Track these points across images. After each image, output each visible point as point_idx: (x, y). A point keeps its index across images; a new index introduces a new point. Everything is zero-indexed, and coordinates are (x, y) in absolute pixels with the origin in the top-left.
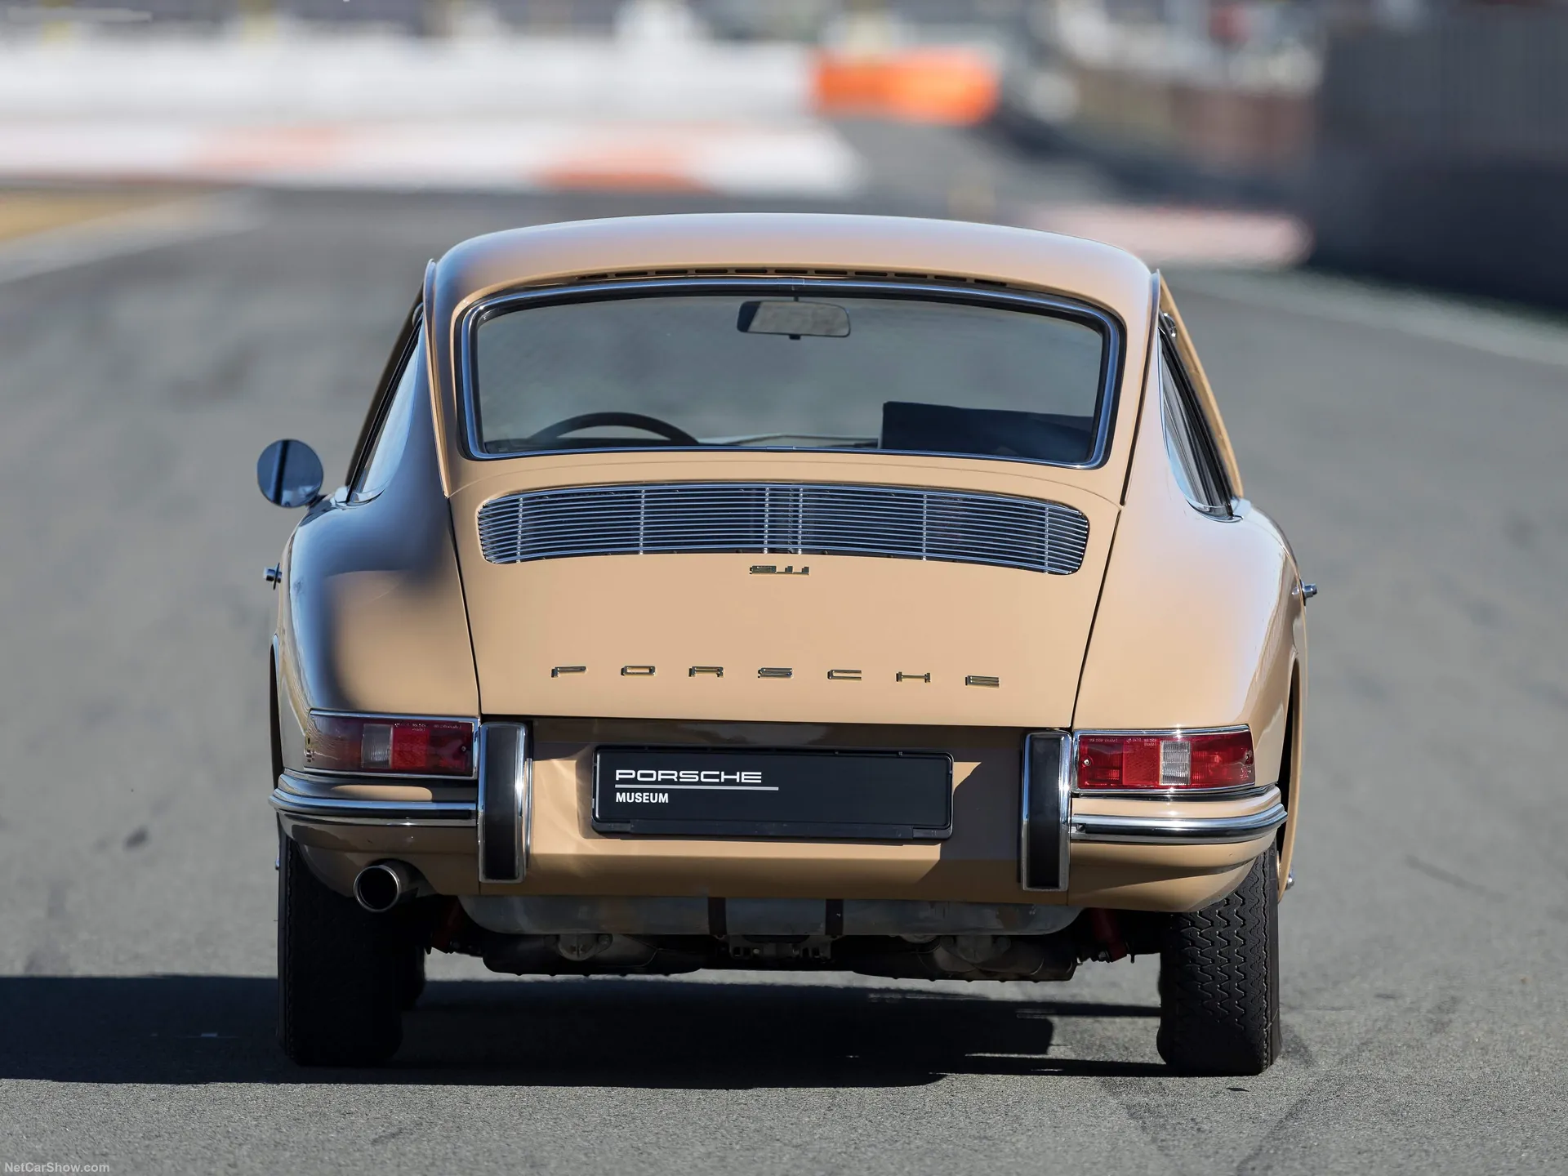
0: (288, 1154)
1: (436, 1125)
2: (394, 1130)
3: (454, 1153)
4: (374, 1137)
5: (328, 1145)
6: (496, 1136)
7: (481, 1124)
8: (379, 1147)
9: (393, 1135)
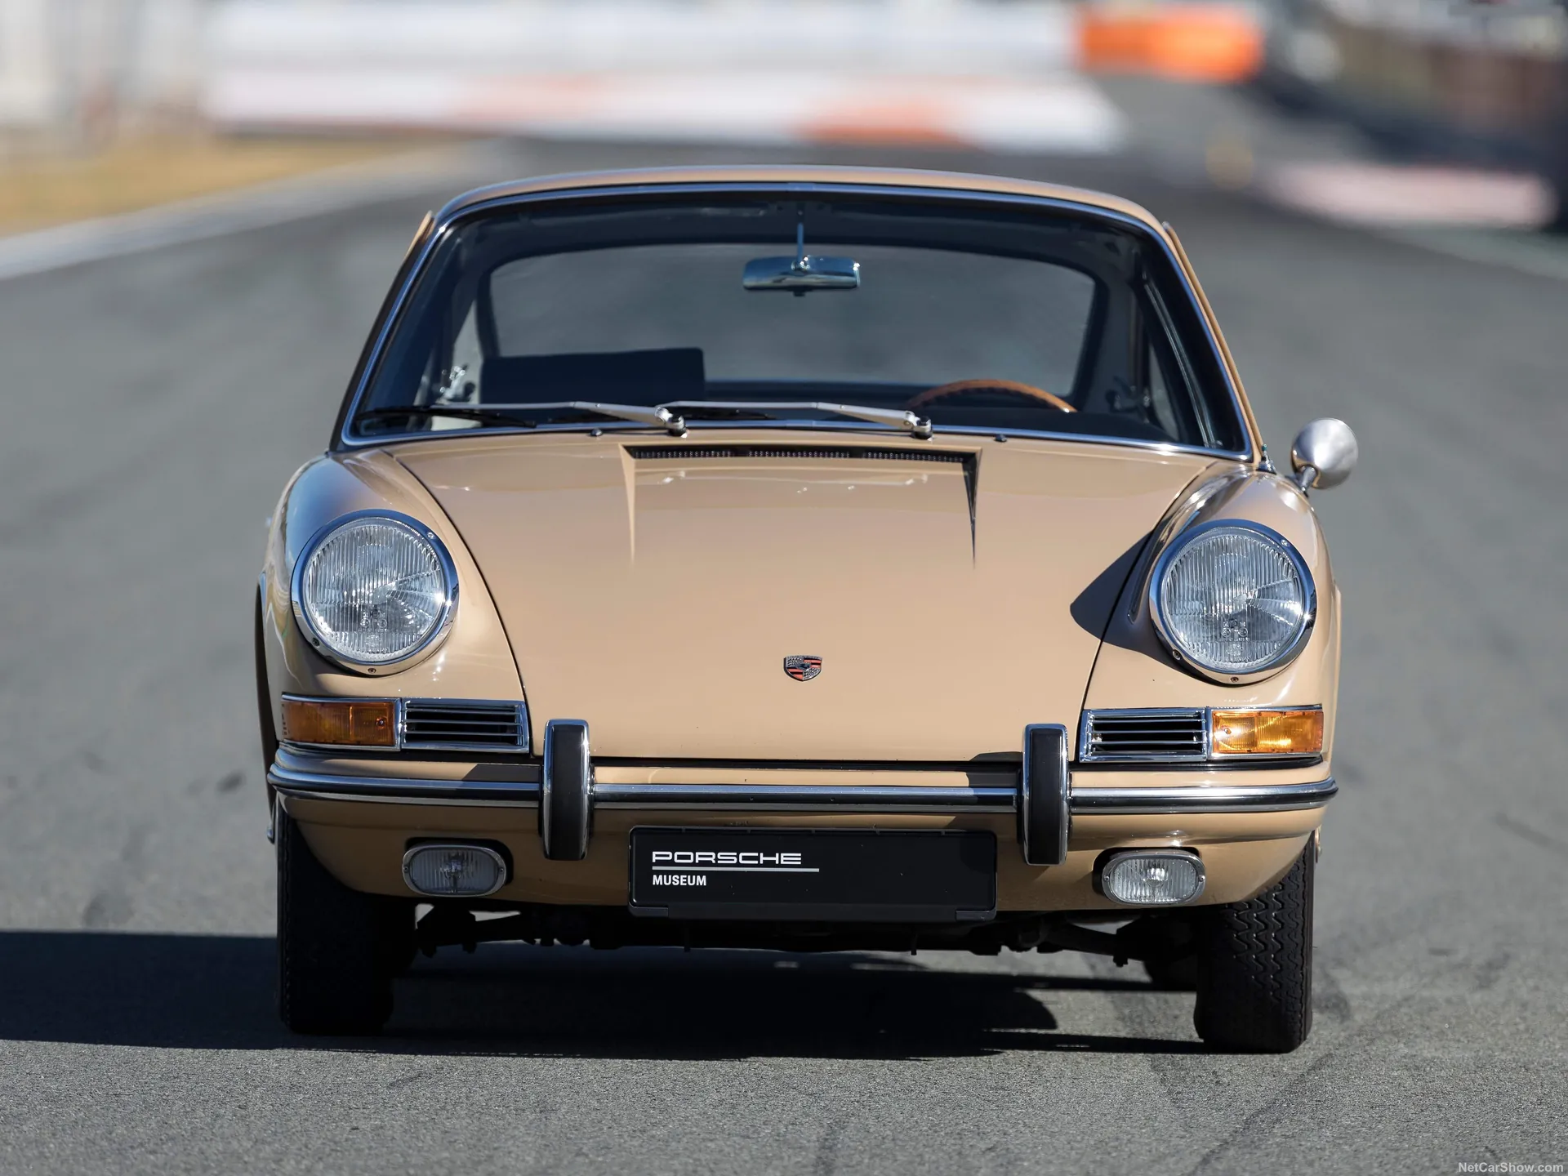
0: (302, 1096)
1: (457, 1070)
2: (413, 1074)
3: (467, 1098)
4: (391, 1080)
5: (343, 1088)
6: (513, 1081)
7: (502, 1069)
8: (394, 1091)
9: (411, 1079)
